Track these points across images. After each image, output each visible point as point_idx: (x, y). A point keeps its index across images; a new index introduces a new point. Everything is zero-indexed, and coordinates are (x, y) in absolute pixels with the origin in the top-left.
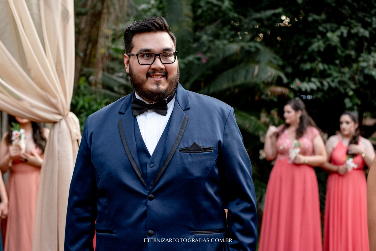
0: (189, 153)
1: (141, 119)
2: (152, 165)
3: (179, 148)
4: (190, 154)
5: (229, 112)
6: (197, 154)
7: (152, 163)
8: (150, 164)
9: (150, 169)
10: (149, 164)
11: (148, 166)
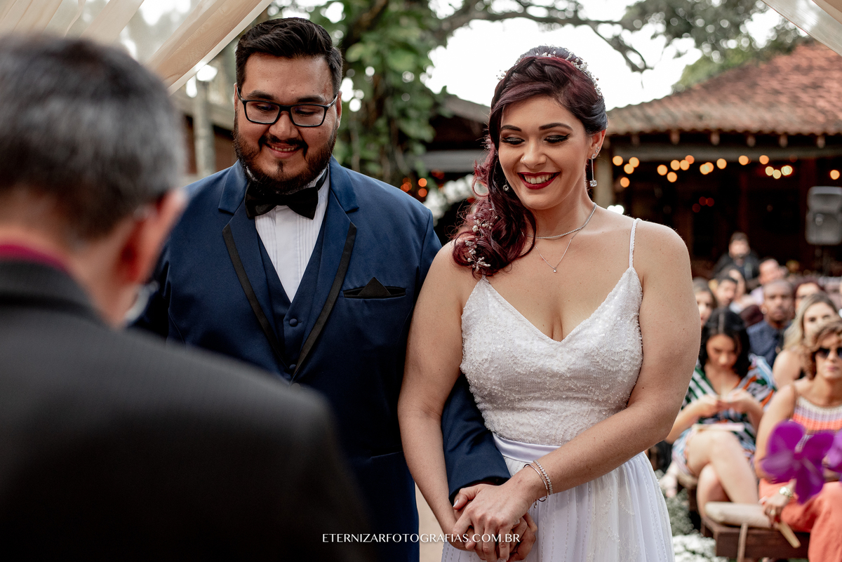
0: (362, 300)
1: (264, 226)
2: (293, 320)
3: (344, 288)
4: (365, 301)
5: (428, 217)
6: (379, 301)
7: (293, 316)
8: (289, 320)
9: (291, 329)
10: (287, 320)
11: (285, 323)
